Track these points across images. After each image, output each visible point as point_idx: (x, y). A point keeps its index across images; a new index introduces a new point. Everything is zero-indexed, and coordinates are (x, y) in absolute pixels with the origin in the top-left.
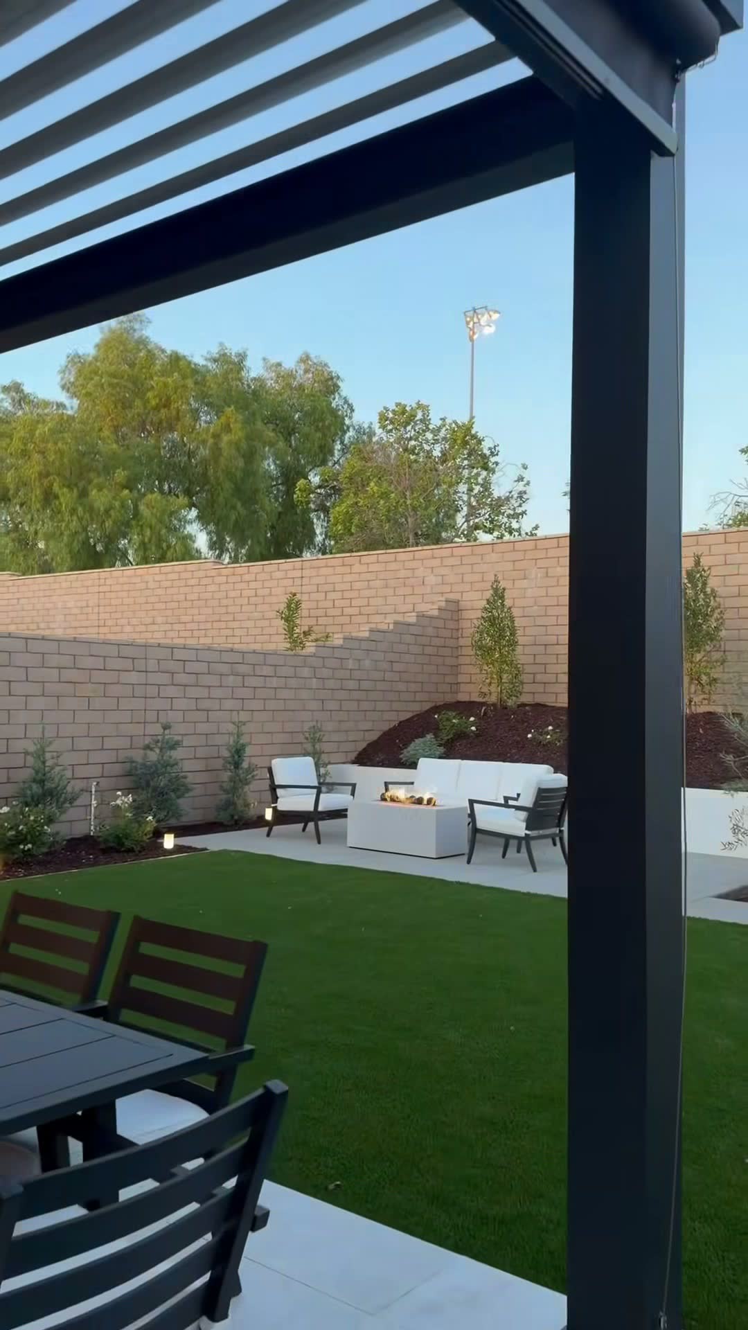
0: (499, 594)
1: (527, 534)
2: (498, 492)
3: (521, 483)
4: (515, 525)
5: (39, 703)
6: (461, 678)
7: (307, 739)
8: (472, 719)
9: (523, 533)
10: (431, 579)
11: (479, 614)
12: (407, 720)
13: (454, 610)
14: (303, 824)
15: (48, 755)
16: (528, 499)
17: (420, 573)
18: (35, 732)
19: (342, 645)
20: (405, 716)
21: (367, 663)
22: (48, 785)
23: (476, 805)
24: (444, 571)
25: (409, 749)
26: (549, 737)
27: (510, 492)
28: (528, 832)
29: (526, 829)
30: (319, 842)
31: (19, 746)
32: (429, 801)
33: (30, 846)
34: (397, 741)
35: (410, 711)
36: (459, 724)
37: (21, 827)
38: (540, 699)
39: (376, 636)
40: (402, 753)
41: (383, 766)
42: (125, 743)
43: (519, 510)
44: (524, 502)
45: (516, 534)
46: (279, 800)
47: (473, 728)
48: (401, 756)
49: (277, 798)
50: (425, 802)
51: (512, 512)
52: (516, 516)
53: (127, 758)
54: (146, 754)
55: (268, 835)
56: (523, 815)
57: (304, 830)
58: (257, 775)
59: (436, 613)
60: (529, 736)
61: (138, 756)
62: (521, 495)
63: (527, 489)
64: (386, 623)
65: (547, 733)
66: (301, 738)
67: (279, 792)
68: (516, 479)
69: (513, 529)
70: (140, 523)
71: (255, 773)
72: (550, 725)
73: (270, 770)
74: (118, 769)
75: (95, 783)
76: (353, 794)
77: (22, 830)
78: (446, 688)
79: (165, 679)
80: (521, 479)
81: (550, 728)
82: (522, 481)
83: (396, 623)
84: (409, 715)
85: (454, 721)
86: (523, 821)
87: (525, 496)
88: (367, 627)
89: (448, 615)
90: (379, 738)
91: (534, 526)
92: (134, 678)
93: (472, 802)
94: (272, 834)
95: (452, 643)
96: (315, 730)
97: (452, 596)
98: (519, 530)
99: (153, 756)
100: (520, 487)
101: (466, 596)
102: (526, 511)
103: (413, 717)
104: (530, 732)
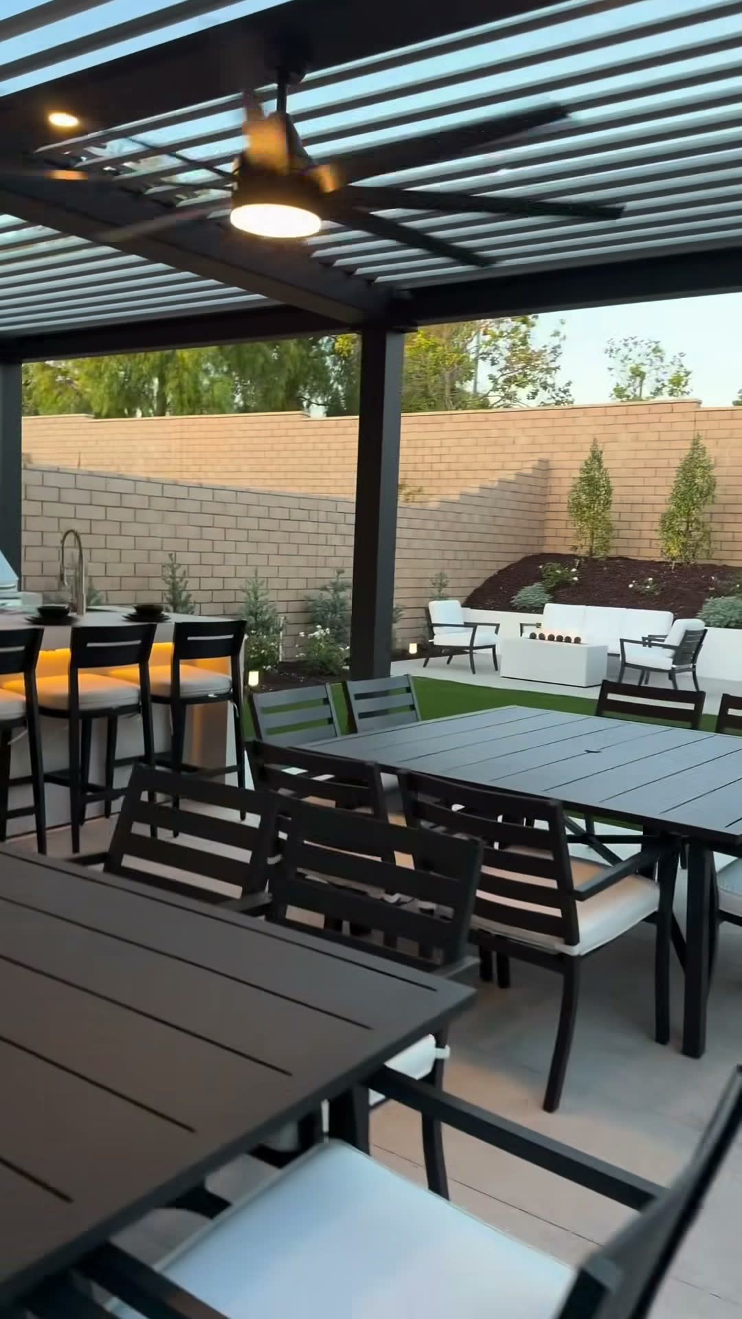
0: (596, 457)
1: (560, 390)
2: (535, 345)
3: (557, 338)
4: (550, 381)
5: (245, 548)
6: (548, 532)
7: (434, 584)
8: (574, 570)
9: (557, 388)
10: (523, 440)
11: (577, 474)
12: (505, 569)
13: (545, 469)
14: (448, 657)
15: (259, 593)
16: (561, 353)
17: (512, 433)
18: (247, 572)
19: (458, 500)
20: (503, 566)
21: (476, 519)
22: (260, 618)
23: (625, 643)
24: (533, 432)
25: (519, 595)
26: (648, 587)
27: (545, 347)
28: (674, 666)
29: (674, 663)
30: (474, 673)
31: (235, 584)
32: (578, 640)
33: (269, 667)
34: (501, 588)
35: (506, 561)
36: (562, 574)
37: (263, 651)
38: (623, 553)
39: (486, 493)
40: (513, 599)
41: (495, 609)
42: (301, 584)
43: (553, 365)
44: (558, 356)
45: (551, 389)
46: (435, 636)
47: (576, 579)
48: (513, 601)
49: (434, 635)
50: (573, 641)
51: (545, 367)
52: (548, 371)
53: (305, 596)
54: (322, 594)
55: (425, 666)
56: (671, 652)
57: (448, 662)
58: (401, 615)
59: (530, 472)
60: (631, 586)
61: (314, 594)
62: (555, 350)
63: (563, 344)
64: (492, 480)
65: (646, 584)
66: (428, 583)
67: (436, 629)
68: (553, 333)
69: (548, 385)
70: (177, 366)
71: (401, 613)
72: (650, 577)
73: (427, 611)
74: (296, 606)
75: (283, 618)
76: (496, 632)
77: (264, 653)
78: (533, 541)
79: (330, 528)
80: (557, 334)
81: (651, 579)
82: (558, 336)
83: (500, 481)
84: (505, 565)
85: (558, 571)
86: (671, 657)
87: (559, 351)
88: (478, 484)
89: (539, 474)
90: (483, 585)
91: (568, 382)
92: (309, 527)
93: (622, 641)
94: (428, 664)
95: (540, 499)
96: (442, 576)
97: (544, 456)
98: (553, 386)
99: (328, 596)
100: (556, 341)
101: (556, 457)
102: (559, 366)
103: (509, 567)
104: (631, 583)
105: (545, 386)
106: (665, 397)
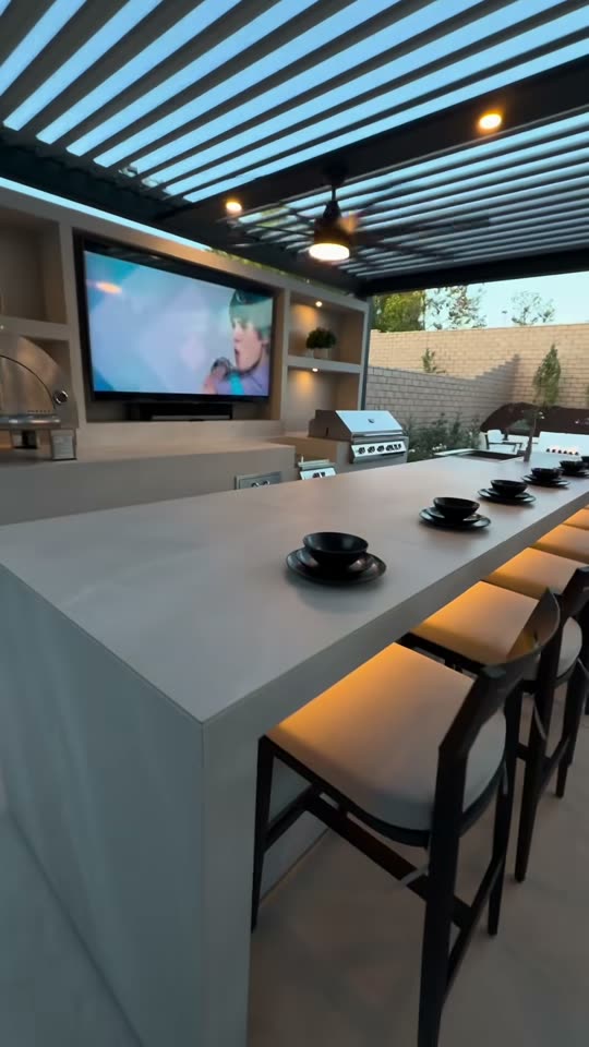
0: (553, 353)
6: (515, 392)
10: (504, 344)
11: (541, 362)
18: (408, 415)
24: (510, 339)
44: (478, 303)
61: (428, 426)
63: (482, 297)
87: (479, 300)
101: (526, 353)
105: (473, 318)
106: (540, 322)
